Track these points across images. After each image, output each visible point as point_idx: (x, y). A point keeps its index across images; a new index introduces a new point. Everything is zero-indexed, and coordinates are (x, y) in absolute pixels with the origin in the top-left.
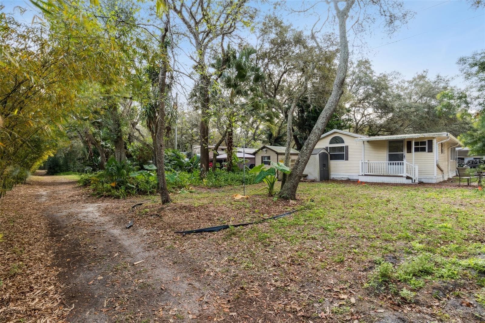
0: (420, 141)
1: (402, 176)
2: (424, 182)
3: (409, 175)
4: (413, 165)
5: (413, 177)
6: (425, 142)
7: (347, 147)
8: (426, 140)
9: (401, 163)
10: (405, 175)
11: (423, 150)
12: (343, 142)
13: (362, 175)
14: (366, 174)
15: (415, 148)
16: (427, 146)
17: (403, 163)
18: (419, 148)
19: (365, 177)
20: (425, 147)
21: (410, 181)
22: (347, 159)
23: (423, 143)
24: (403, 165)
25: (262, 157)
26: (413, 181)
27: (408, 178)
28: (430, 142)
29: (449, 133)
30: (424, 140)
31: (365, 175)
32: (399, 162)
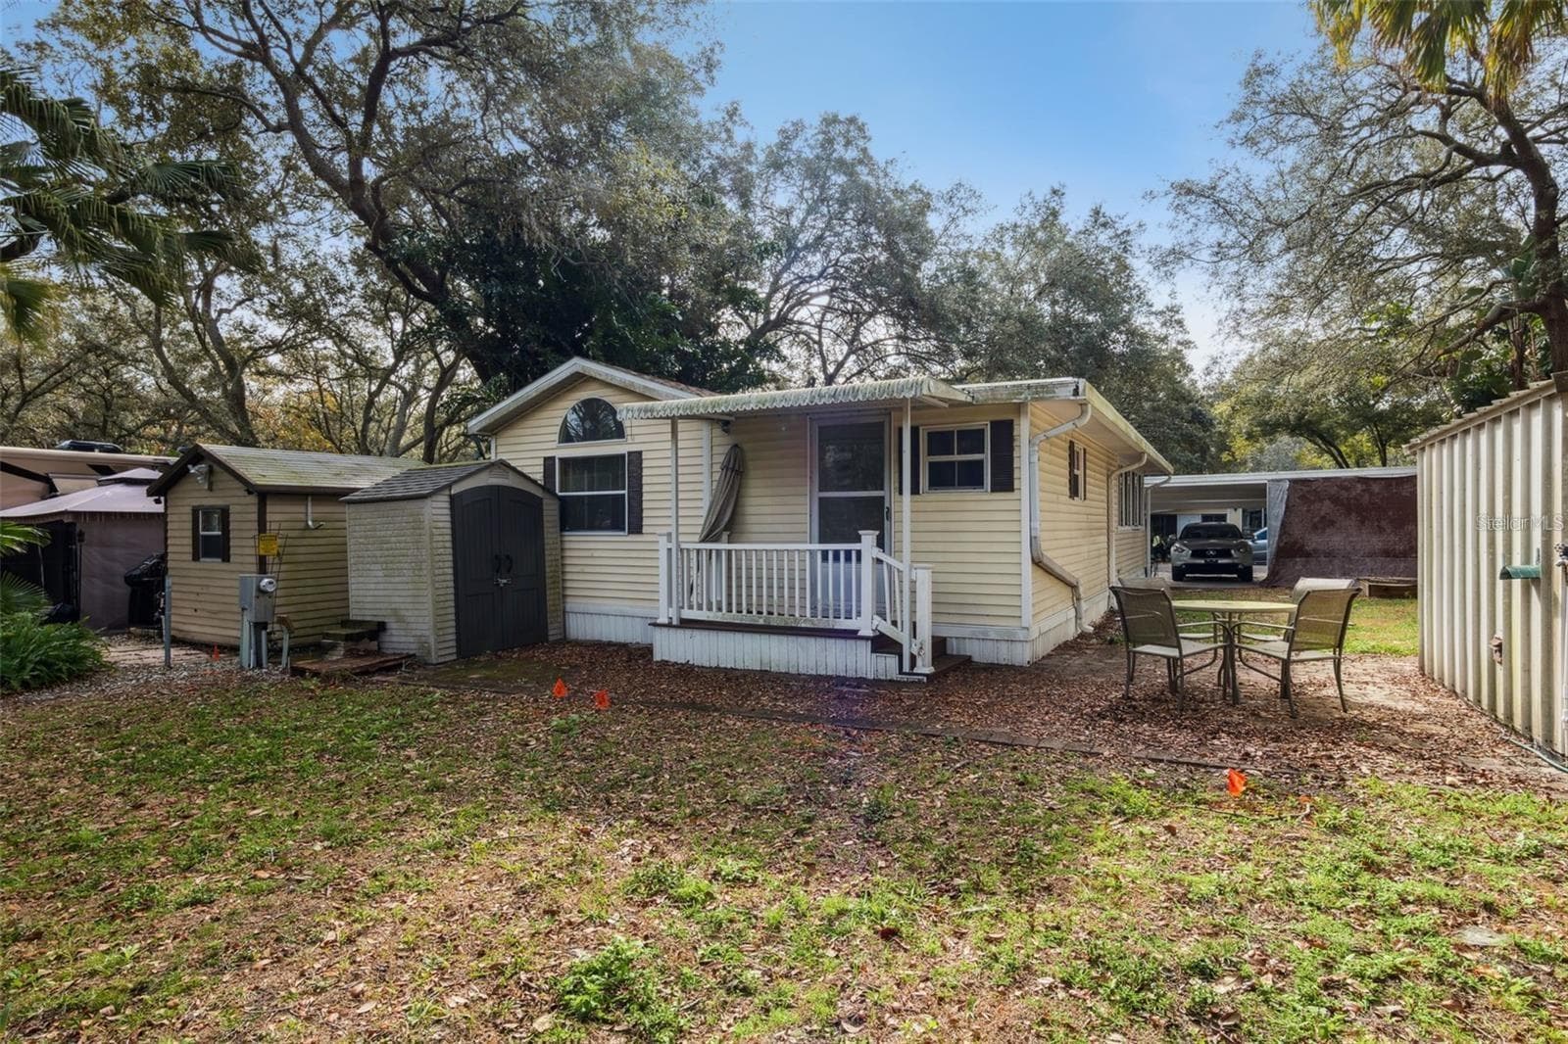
0: (953, 425)
1: (851, 635)
2: (976, 658)
3: (886, 628)
4: (904, 567)
5: (902, 636)
6: (981, 432)
7: (637, 456)
8: (984, 423)
9: (848, 553)
10: (866, 623)
11: (971, 477)
12: (619, 432)
13: (669, 625)
14: (687, 614)
15: (932, 465)
16: (986, 457)
17: (859, 552)
18: (953, 463)
19: (680, 632)
20: (980, 463)
21: (886, 666)
22: (637, 528)
23: (972, 440)
24: (859, 559)
25: (195, 511)
26: (906, 668)
27: (882, 644)
28: (1004, 433)
29: (1082, 382)
30: (975, 425)
31: (686, 624)
32: (842, 547)
